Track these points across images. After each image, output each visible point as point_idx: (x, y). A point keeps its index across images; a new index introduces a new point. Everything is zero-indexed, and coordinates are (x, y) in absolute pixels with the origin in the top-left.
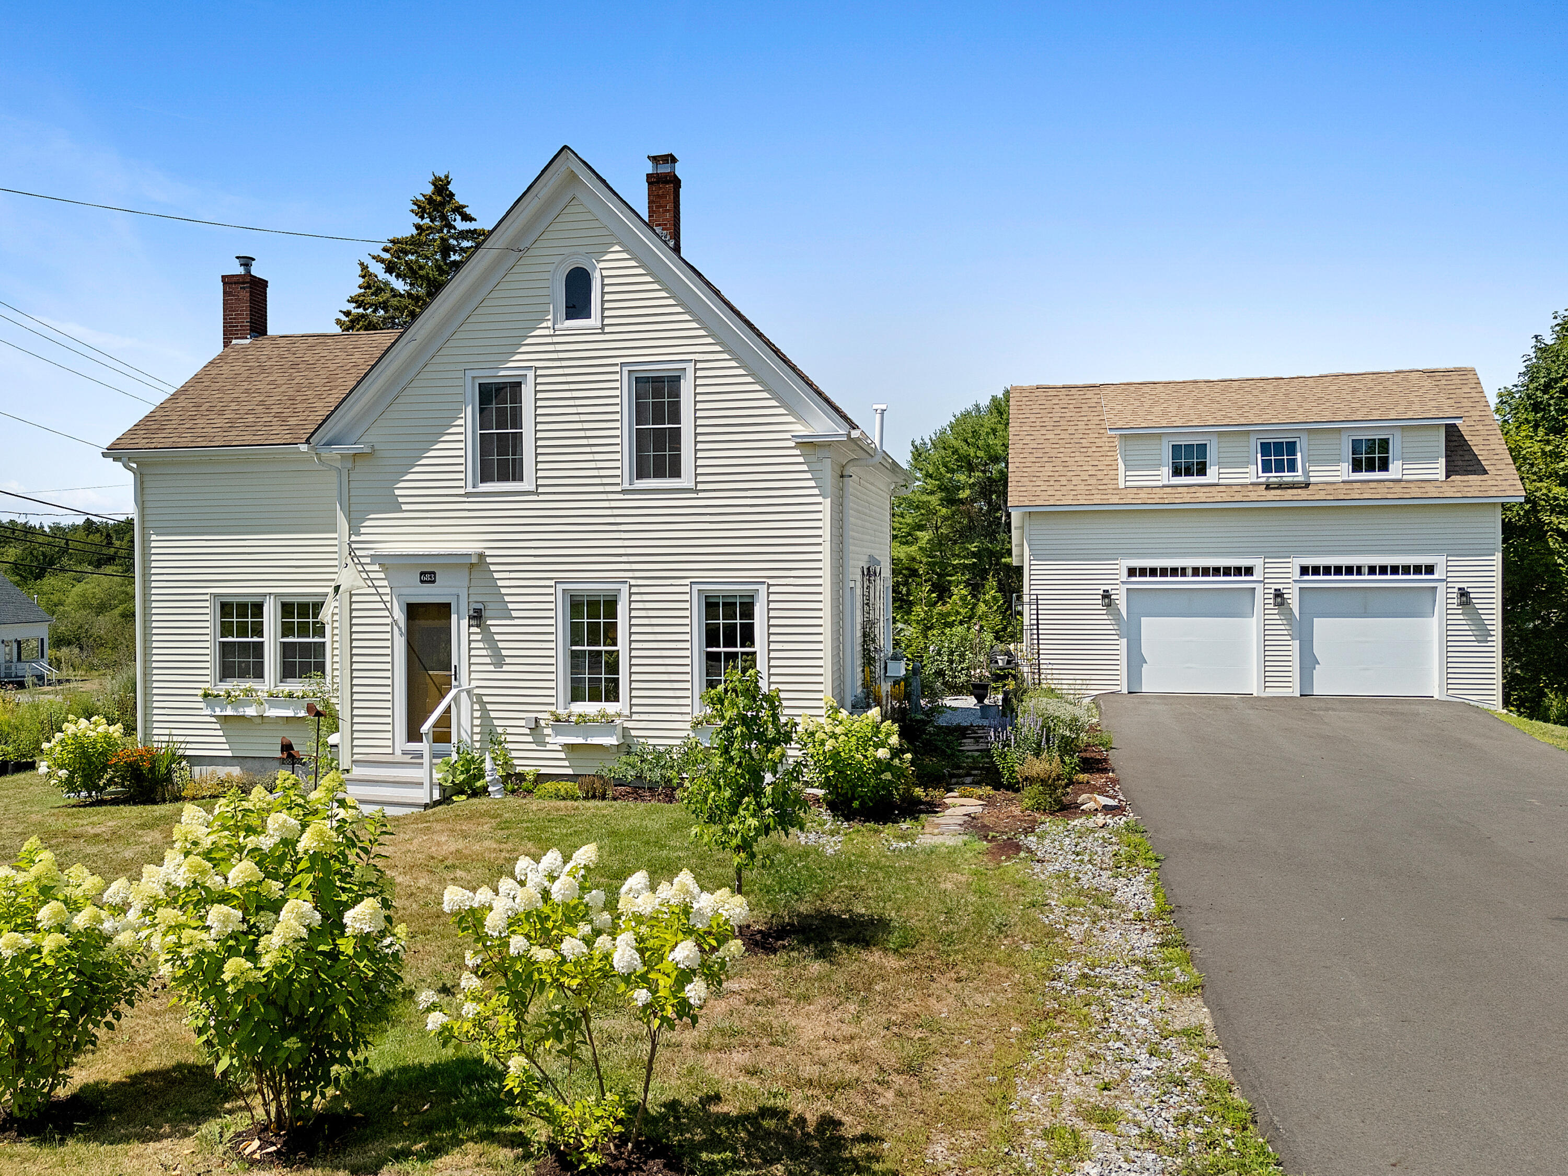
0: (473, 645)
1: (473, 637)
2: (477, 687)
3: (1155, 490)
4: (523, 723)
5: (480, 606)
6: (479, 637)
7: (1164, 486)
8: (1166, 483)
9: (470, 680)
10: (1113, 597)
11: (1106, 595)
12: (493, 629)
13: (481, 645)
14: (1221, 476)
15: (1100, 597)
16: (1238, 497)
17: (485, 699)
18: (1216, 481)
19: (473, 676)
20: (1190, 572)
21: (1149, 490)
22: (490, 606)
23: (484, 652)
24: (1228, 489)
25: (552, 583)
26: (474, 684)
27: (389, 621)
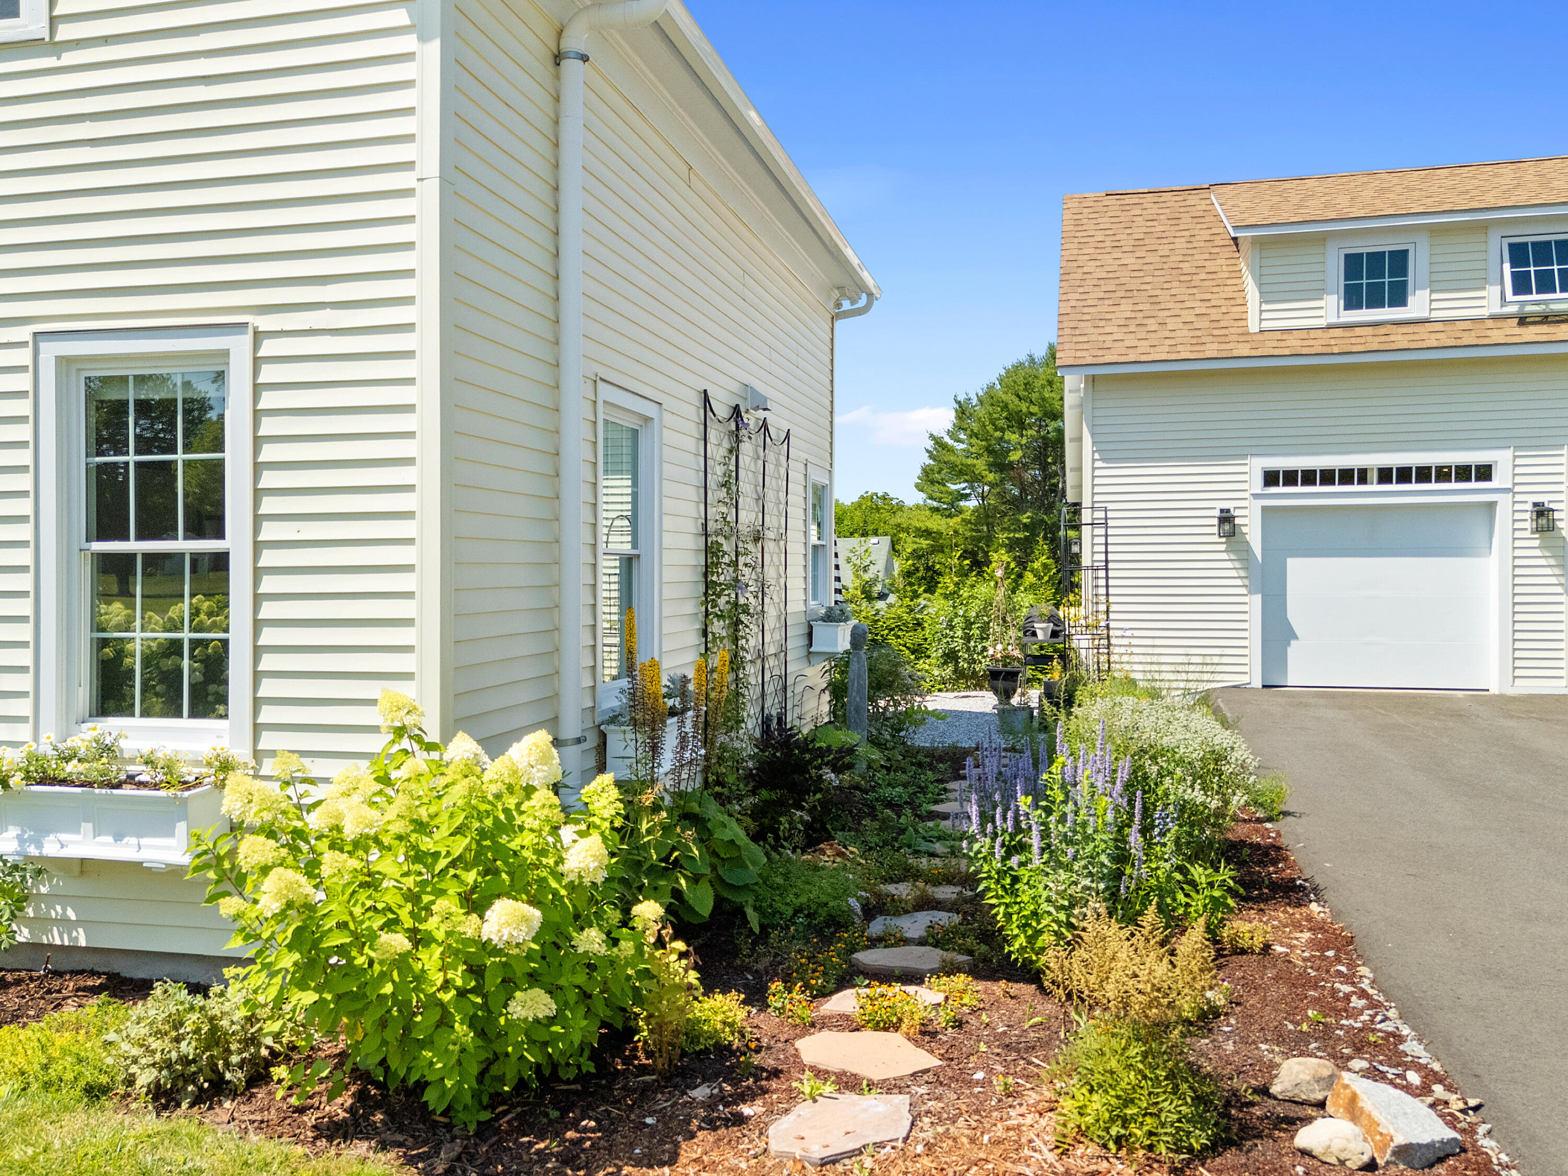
3: (1313, 334)
7: (1329, 327)
8: (1333, 320)
10: (1237, 521)
11: (1226, 518)
14: (1434, 305)
15: (1216, 521)
16: (1468, 339)
18: (1425, 314)
20: (1375, 476)
21: (1304, 334)
24: (1448, 328)
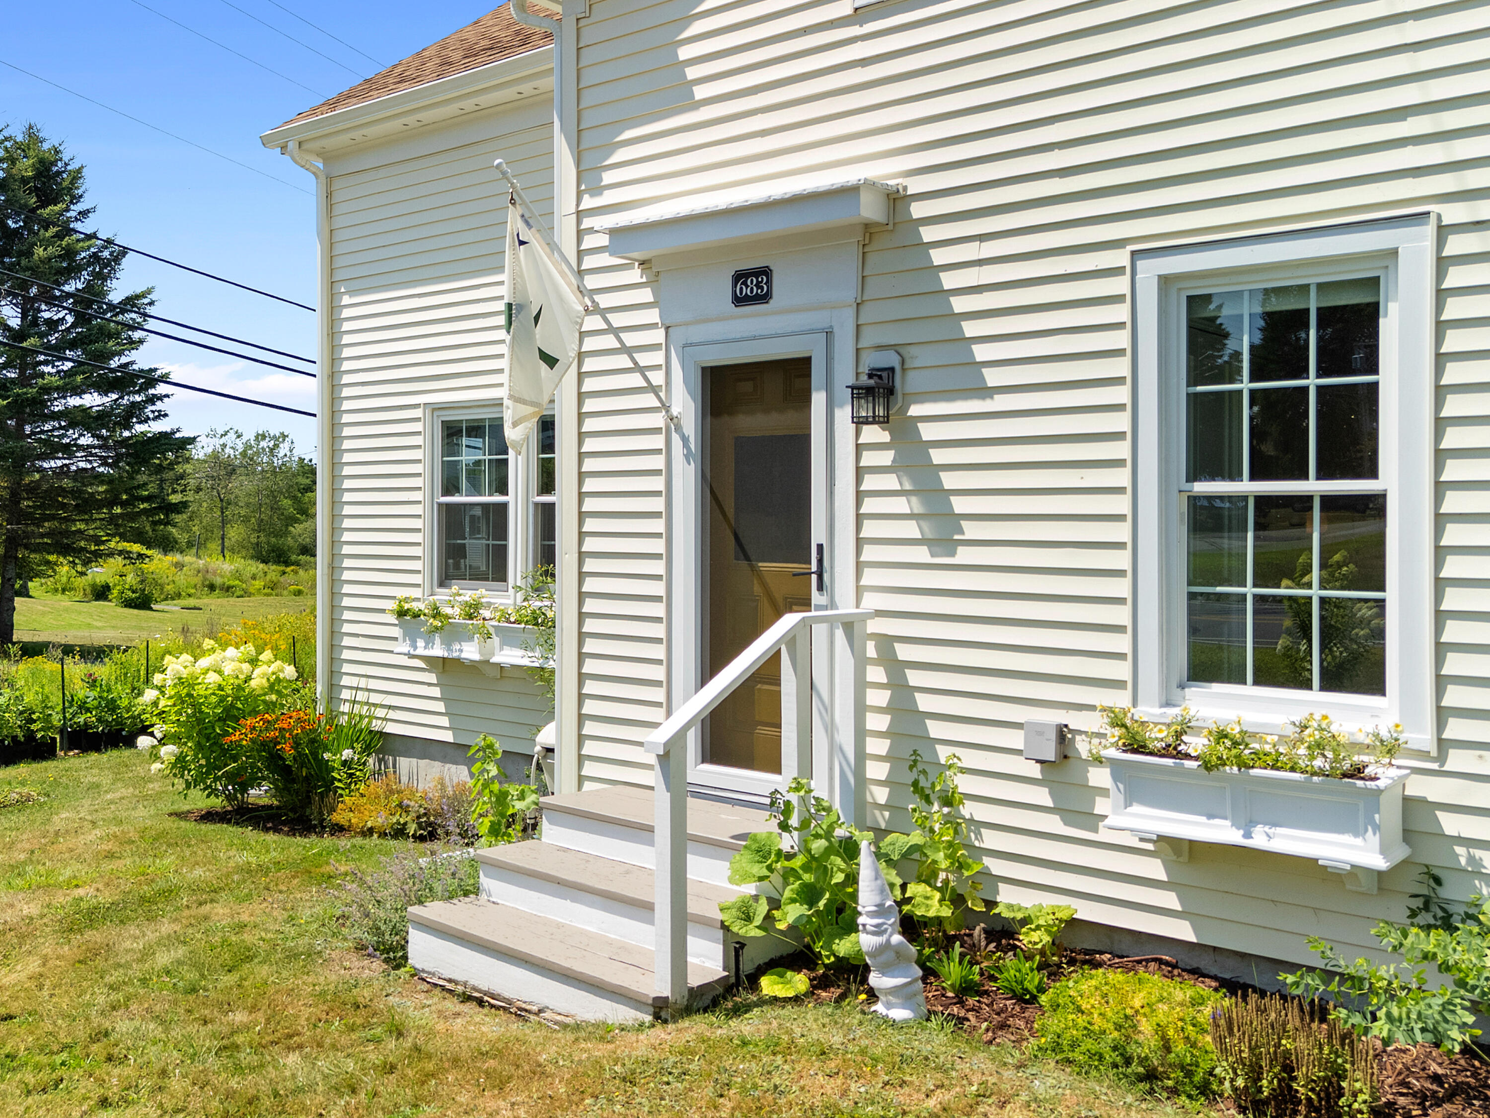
0: (870, 483)
1: (869, 459)
2: (880, 613)
4: (1015, 739)
5: (890, 359)
6: (886, 458)
9: (859, 591)
12: (928, 432)
13: (890, 482)
17: (904, 652)
19: (870, 577)
22: (920, 357)
23: (900, 505)
25: (1121, 258)
26: (871, 602)
27: (658, 420)
